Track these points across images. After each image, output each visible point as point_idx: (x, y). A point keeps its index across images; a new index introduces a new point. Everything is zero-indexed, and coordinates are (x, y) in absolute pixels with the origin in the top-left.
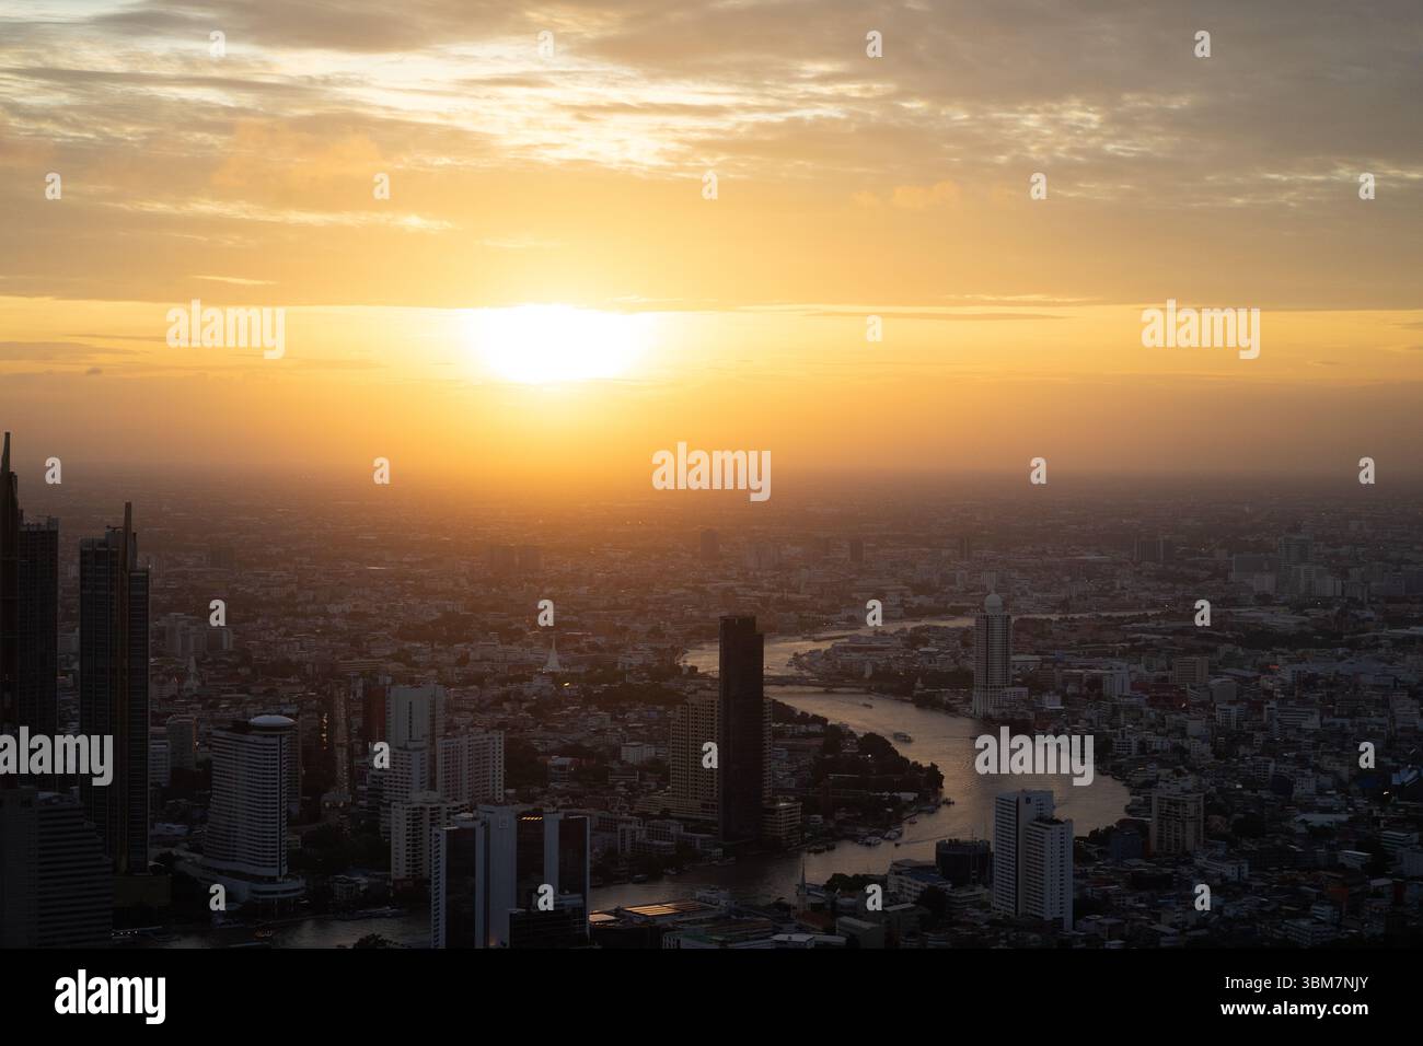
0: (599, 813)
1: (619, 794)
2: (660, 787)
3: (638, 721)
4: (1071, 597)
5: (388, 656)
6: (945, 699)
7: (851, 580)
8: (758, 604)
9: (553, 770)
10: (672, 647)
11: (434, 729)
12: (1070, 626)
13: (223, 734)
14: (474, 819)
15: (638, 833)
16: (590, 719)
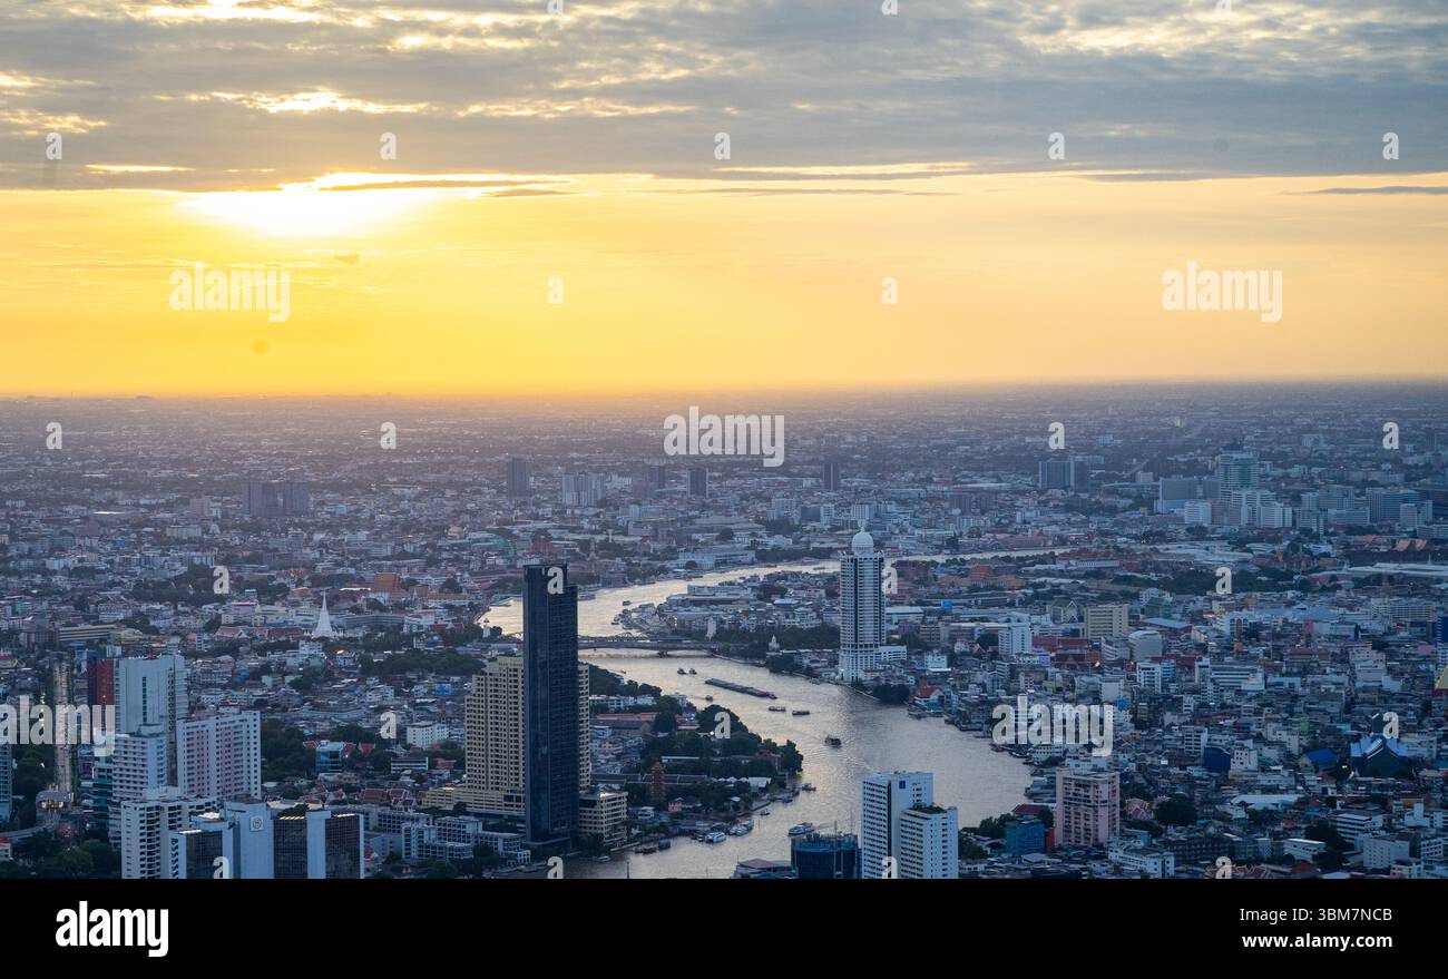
0: (379, 810)
1: (403, 785)
2: (455, 775)
3: (428, 695)
4: (961, 534)
5: (121, 621)
6: (806, 661)
7: (695, 517)
8: (578, 549)
9: (323, 758)
10: (471, 604)
11: (174, 710)
12: (959, 571)
14: (222, 819)
15: (426, 833)
16: (368, 693)
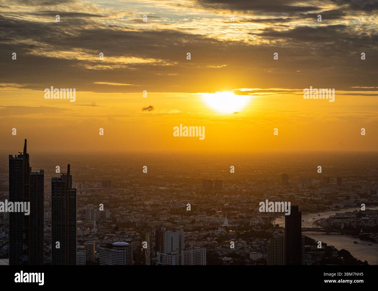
3: (256, 244)
5: (166, 220)
6: (371, 236)
7: (338, 192)
8: (303, 201)
9: (225, 262)
11: (181, 247)
13: (103, 248)
16: (239, 243)
